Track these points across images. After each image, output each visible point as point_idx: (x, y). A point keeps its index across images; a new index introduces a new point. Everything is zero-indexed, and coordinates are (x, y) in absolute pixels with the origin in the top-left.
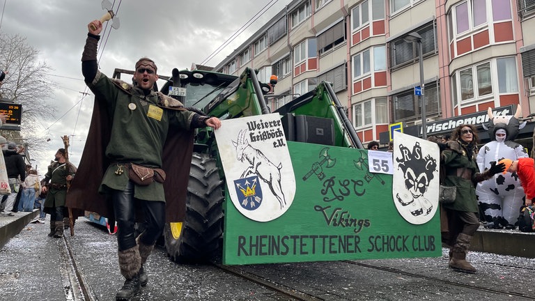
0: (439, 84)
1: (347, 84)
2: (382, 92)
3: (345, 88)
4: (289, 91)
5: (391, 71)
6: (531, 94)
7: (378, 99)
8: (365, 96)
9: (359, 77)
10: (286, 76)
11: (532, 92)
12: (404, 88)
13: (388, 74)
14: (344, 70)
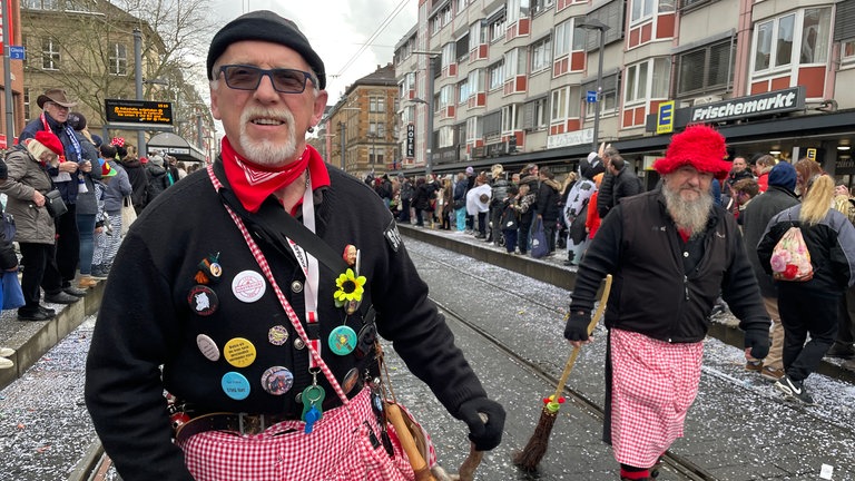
0: (736, 41)
1: (623, 30)
2: (663, 47)
3: (620, 37)
4: (549, 36)
5: (682, 14)
6: (842, 68)
7: (659, 60)
8: (641, 54)
9: (638, 21)
10: (550, 9)
11: (843, 65)
12: (691, 44)
13: (677, 18)
14: (622, 7)
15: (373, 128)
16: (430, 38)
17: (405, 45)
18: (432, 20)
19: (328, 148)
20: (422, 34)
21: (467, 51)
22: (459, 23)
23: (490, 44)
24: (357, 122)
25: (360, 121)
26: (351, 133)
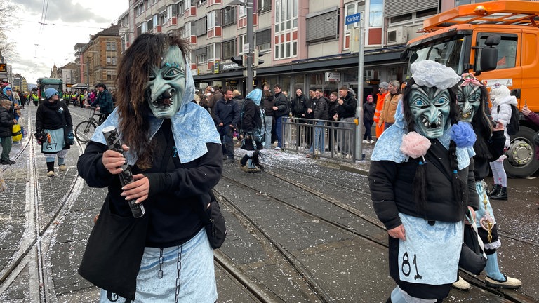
2: (218, 40)
5: (223, 28)
7: (217, 44)
8: (212, 41)
12: (228, 39)
13: (221, 29)
15: (109, 60)
16: (135, 18)
17: (123, 19)
18: (136, 9)
19: (82, 70)
20: (132, 14)
21: (152, 27)
22: (148, 13)
23: (162, 26)
24: (99, 56)
25: (101, 56)
26: (96, 62)
